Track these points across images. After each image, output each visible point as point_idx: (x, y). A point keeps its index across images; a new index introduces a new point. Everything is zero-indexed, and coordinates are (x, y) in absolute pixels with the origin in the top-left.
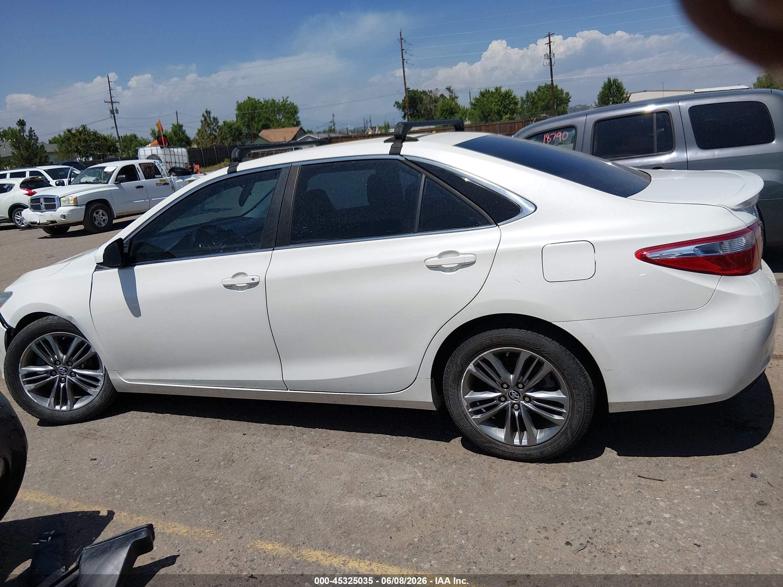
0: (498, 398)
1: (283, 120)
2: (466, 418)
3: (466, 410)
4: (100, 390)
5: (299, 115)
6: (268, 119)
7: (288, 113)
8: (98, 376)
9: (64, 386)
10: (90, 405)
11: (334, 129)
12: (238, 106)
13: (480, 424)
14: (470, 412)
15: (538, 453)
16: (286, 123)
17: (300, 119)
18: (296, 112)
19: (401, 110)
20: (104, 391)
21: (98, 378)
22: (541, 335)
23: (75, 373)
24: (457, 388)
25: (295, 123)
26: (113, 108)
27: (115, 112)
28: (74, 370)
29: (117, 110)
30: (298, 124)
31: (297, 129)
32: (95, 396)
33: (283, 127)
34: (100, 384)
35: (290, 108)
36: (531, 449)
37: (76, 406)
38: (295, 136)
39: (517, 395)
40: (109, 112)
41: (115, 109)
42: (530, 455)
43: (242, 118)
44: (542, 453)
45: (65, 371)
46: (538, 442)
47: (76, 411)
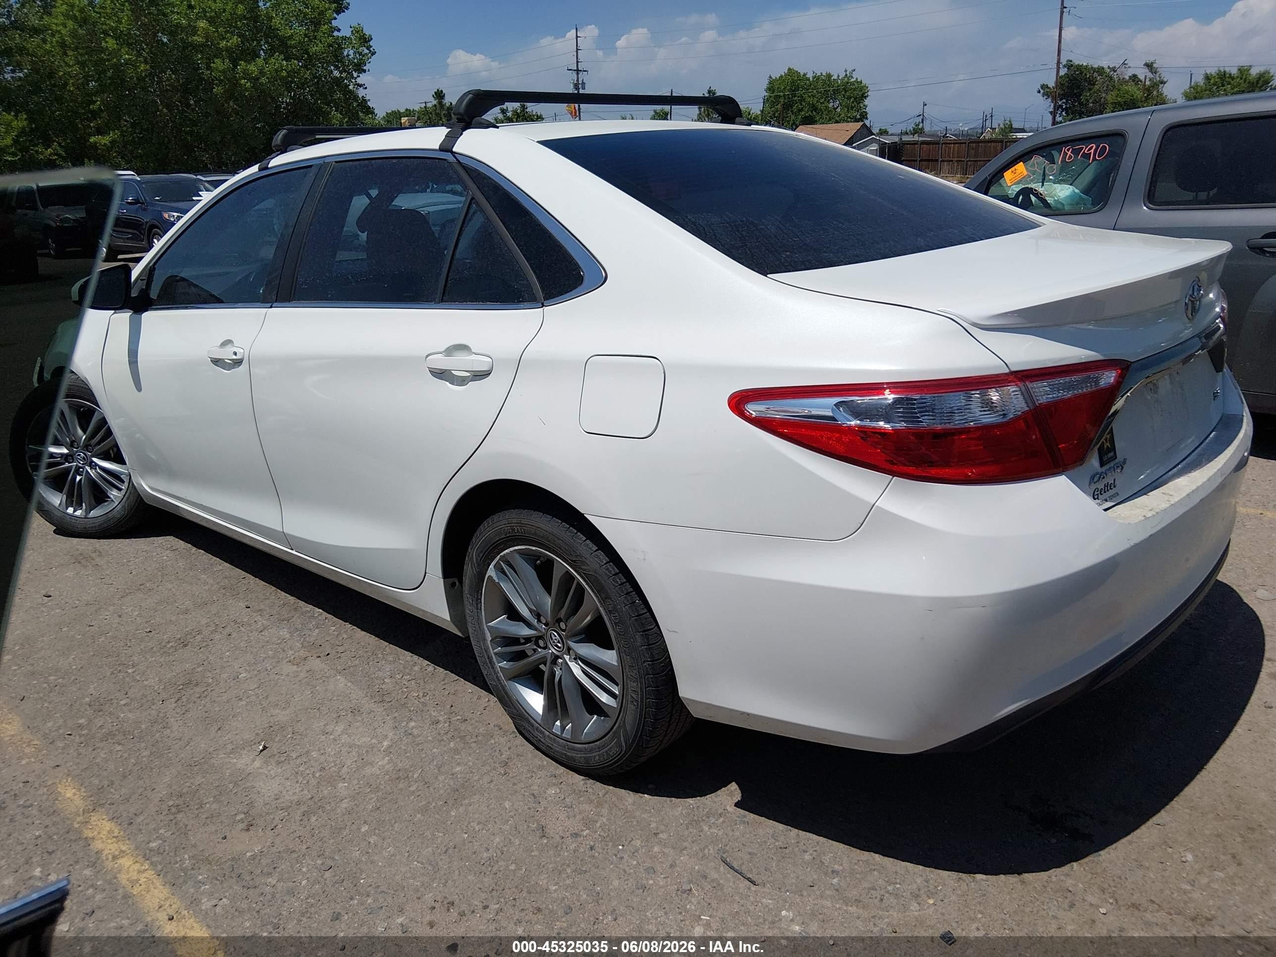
0: (534, 639)
1: (839, 110)
2: (490, 663)
3: (491, 649)
4: (124, 496)
5: (867, 102)
6: (814, 108)
7: (849, 98)
8: (123, 473)
9: (81, 480)
10: (110, 515)
11: (922, 129)
12: (770, 83)
13: (510, 679)
14: (496, 654)
15: (582, 760)
16: (843, 115)
17: (867, 110)
18: (864, 96)
19: (1050, 100)
20: (128, 498)
21: (122, 477)
22: (582, 536)
23: (96, 465)
24: (477, 604)
25: (858, 117)
26: (578, 80)
27: (580, 86)
28: (94, 459)
29: (583, 83)
30: (864, 116)
31: (858, 125)
32: (117, 503)
33: (837, 122)
34: (124, 487)
35: (854, 90)
36: (573, 749)
37: (93, 514)
38: (852, 137)
39: (559, 642)
40: (572, 86)
41: (580, 82)
42: (573, 758)
43: (773, 104)
44: (587, 760)
45: (84, 458)
46: (583, 738)
47: (91, 521)
